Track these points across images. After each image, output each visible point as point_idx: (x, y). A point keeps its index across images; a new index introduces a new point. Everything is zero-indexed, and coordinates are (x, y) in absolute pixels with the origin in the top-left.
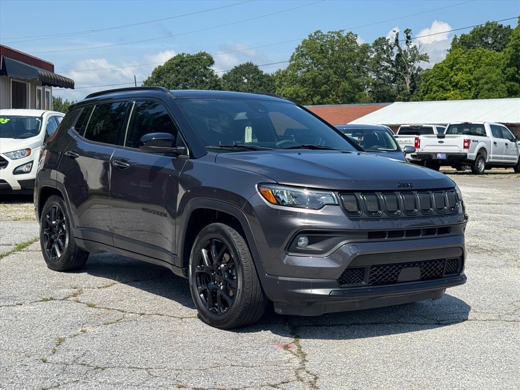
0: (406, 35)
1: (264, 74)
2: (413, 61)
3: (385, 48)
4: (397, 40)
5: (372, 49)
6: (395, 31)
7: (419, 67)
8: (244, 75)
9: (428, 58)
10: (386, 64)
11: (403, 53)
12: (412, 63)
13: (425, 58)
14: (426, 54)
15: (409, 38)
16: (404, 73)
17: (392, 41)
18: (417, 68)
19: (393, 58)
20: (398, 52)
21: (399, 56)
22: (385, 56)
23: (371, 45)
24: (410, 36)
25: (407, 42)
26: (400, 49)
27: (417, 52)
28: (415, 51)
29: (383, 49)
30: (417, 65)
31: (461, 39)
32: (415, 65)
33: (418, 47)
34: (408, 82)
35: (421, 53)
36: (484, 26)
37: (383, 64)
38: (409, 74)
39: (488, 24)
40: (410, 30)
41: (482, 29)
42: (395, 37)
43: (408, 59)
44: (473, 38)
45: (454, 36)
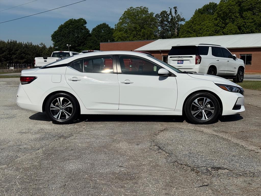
0: (175, 10)
1: (111, 28)
2: (178, 21)
3: (165, 15)
4: (171, 12)
5: (160, 16)
6: (170, 8)
7: (181, 24)
8: (102, 29)
9: (185, 19)
10: (166, 23)
11: (173, 18)
12: (178, 22)
13: (183, 20)
14: (183, 18)
15: (176, 11)
16: (175, 27)
17: (168, 13)
18: (180, 24)
19: (169, 20)
20: (171, 18)
21: (172, 19)
22: (166, 19)
23: (159, 14)
24: (176, 10)
25: (175, 13)
26: (172, 16)
27: (180, 17)
28: (179, 17)
29: (165, 16)
30: (180, 23)
31: (198, 10)
32: (179, 23)
33: (180, 15)
34: (176, 31)
35: (182, 17)
36: (208, 4)
37: (165, 23)
38: (177, 27)
39: (210, 3)
40: (176, 7)
41: (207, 6)
42: (170, 10)
43: (176, 20)
44: (204, 10)
45: (196, 10)
